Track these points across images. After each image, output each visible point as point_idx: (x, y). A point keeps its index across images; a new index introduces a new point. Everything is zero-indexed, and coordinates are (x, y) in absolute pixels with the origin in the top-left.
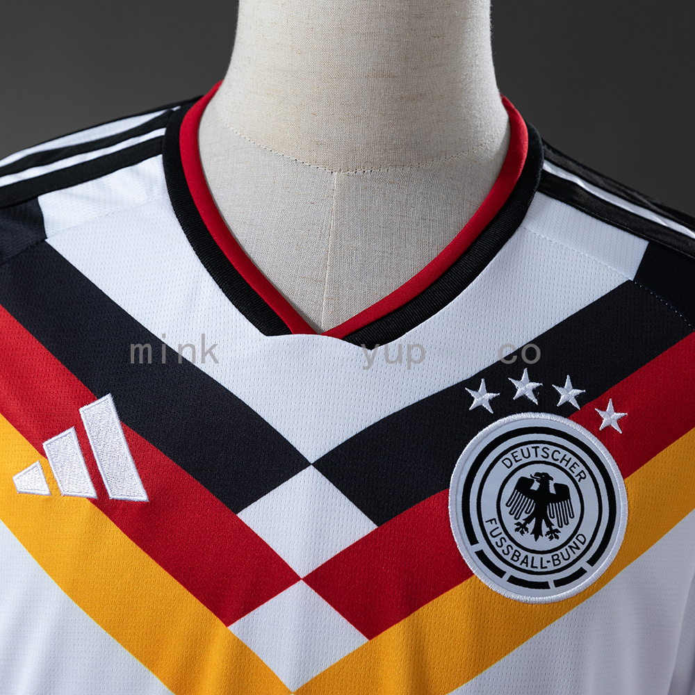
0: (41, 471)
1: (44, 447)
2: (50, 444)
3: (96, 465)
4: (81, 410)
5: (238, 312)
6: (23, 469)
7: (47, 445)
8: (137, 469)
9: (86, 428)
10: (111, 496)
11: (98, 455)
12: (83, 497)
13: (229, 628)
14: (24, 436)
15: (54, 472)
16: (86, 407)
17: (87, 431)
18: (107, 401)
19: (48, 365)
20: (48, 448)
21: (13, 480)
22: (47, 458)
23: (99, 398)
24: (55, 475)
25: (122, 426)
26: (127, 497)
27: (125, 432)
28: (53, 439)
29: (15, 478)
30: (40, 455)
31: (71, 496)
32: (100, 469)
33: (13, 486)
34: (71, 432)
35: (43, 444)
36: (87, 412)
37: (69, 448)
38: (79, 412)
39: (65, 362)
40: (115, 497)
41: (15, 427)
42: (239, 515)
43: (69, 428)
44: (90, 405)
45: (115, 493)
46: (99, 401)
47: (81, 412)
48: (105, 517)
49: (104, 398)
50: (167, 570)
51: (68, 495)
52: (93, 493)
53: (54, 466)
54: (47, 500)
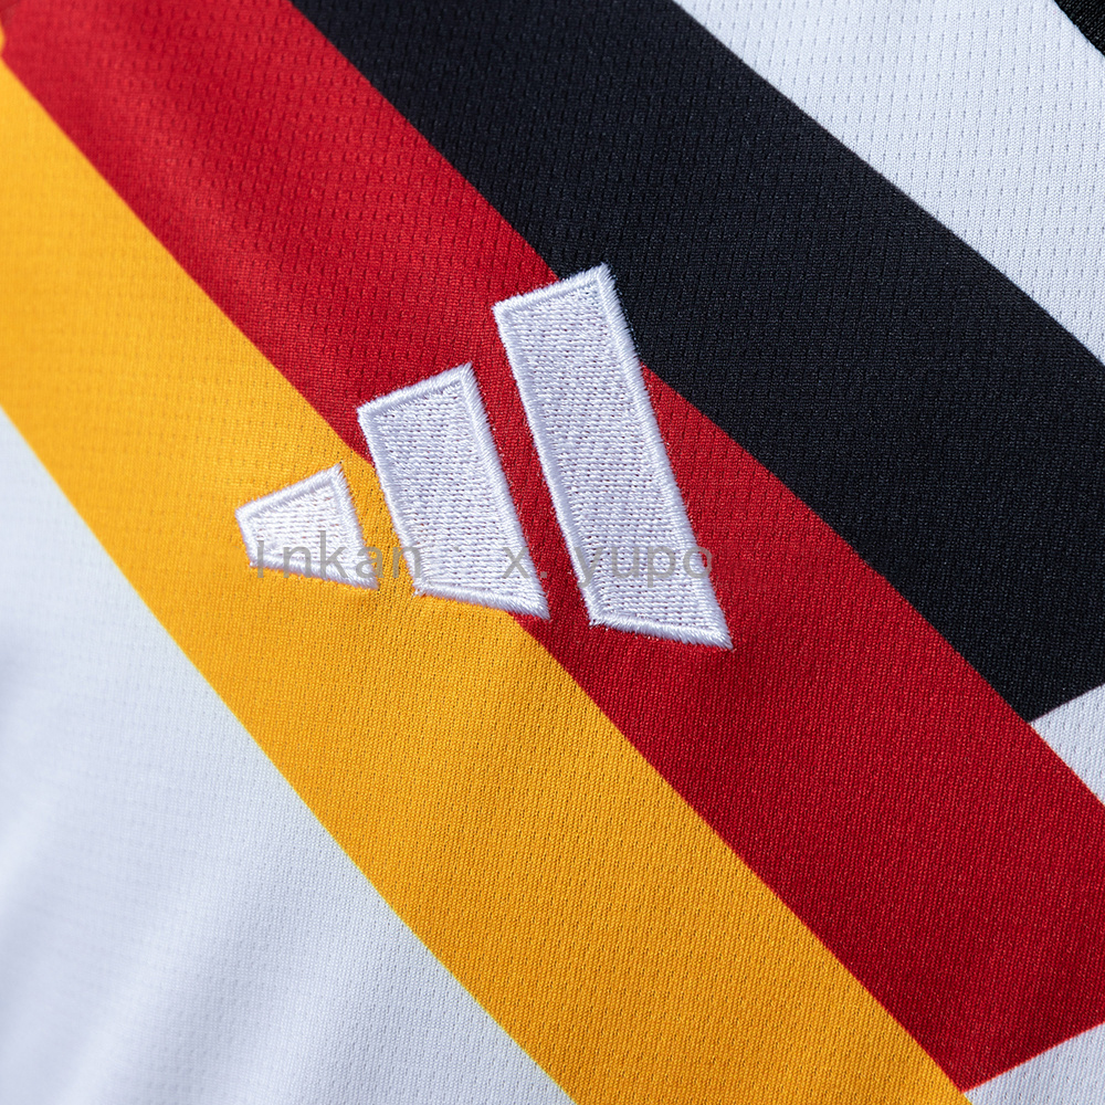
0: (345, 504)
1: (362, 421)
2: (383, 412)
3: (550, 502)
4: (499, 309)
5: (1080, 40)
6: (278, 489)
7: (373, 415)
8: (695, 532)
9: (517, 374)
10: (596, 616)
11: (557, 470)
12: (496, 606)
13: (969, 1095)
14: (289, 378)
15: (394, 513)
16: (516, 301)
17: (520, 384)
18: (593, 289)
19: (381, 144)
20: (375, 426)
21: (235, 521)
22: (370, 460)
23: (563, 274)
24: (397, 521)
25: (647, 380)
26: (657, 626)
27: (656, 401)
28: (397, 396)
29: (243, 514)
30: (345, 448)
31: (451, 598)
32: (561, 517)
33: (236, 540)
34: (459, 382)
35: (360, 411)
36: (516, 318)
37: (450, 431)
38: (491, 317)
39: (440, 139)
40: (613, 620)
41: (256, 342)
42: (1039, 726)
43: (451, 365)
44: (530, 297)
45: (606, 606)
46: (566, 285)
47: (499, 318)
48: (568, 681)
49: (580, 280)
50: (772, 881)
51: (439, 596)
52: (530, 597)
53: (397, 489)
54: (362, 602)
